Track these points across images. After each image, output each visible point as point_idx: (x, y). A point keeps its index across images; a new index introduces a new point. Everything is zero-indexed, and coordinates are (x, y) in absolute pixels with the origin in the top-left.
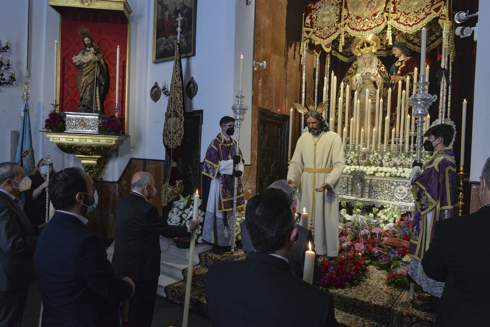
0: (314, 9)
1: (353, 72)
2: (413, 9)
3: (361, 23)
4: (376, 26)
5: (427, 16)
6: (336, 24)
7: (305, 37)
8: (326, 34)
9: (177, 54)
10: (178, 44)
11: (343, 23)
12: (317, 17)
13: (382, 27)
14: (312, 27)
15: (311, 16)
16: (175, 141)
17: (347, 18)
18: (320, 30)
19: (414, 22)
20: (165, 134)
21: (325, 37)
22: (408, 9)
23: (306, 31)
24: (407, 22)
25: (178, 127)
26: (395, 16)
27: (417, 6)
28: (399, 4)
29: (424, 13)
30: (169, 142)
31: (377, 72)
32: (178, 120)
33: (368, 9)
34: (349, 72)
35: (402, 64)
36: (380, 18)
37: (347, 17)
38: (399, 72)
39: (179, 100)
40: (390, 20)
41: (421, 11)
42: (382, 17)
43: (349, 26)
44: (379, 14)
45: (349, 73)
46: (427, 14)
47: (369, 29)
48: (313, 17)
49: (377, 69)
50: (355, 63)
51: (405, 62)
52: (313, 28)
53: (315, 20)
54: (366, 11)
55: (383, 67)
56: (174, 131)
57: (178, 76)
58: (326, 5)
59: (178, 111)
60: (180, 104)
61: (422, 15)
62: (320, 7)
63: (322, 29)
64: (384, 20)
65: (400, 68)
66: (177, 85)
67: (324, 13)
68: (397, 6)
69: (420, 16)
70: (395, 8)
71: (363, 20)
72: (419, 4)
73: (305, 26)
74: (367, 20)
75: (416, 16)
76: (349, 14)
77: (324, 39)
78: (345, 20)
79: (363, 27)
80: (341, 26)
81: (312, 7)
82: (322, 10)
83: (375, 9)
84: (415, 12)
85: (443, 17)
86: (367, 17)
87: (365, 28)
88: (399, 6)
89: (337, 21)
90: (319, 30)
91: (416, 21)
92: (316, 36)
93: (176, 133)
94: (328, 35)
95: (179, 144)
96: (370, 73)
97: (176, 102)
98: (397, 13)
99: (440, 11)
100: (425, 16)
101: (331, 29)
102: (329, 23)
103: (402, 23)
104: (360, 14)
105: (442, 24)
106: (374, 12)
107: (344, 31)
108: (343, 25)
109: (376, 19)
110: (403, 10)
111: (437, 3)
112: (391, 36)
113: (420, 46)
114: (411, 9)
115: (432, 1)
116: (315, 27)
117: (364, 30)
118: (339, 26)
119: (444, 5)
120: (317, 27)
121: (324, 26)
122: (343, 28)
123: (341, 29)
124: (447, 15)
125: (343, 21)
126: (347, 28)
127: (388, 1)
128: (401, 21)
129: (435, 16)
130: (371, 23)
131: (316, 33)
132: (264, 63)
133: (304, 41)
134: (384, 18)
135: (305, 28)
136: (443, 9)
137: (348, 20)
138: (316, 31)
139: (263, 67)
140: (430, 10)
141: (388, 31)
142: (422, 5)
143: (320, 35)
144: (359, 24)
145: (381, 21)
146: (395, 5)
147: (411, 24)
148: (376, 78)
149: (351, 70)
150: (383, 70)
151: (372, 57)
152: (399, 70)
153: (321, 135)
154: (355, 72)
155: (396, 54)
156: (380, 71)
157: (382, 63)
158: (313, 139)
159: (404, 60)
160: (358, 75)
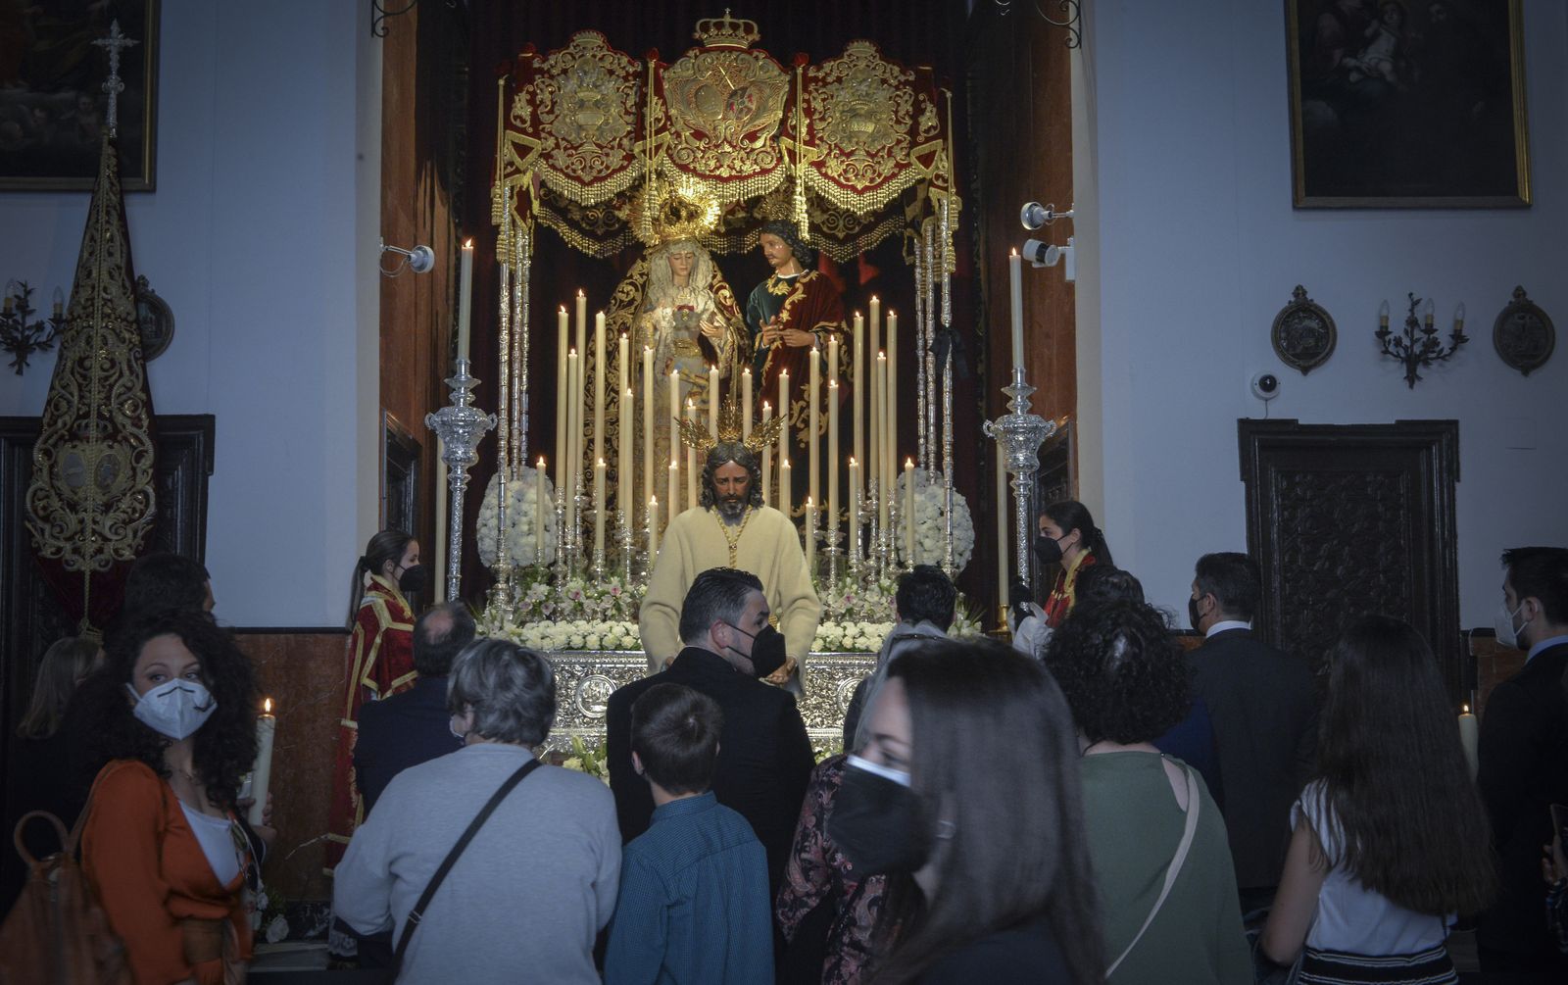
0: (541, 71)
1: (633, 300)
2: (862, 144)
3: (709, 154)
4: (758, 173)
5: (899, 172)
6: (625, 142)
7: (511, 164)
8: (591, 168)
9: (112, 184)
10: (112, 143)
11: (651, 142)
12: (554, 104)
13: (775, 179)
14: (536, 135)
15: (533, 94)
16: (106, 539)
17: (664, 129)
18: (570, 152)
19: (867, 184)
20: (41, 513)
21: (587, 179)
22: (850, 142)
23: (515, 145)
24: (847, 180)
25: (122, 480)
26: (814, 154)
27: (873, 137)
28: (822, 119)
29: (891, 163)
30: (68, 546)
31: (712, 306)
32: (121, 453)
33: (731, 114)
34: (622, 296)
35: (794, 291)
36: (769, 150)
37: (665, 124)
38: (785, 316)
39: (127, 373)
40: (800, 162)
41: (884, 153)
42: (773, 148)
43: (671, 157)
44: (765, 136)
45: (622, 301)
46: (900, 166)
47: (736, 177)
48: (539, 97)
49: (710, 298)
50: (638, 267)
51: (803, 284)
52: (540, 139)
53: (548, 113)
54: (724, 119)
55: (727, 293)
56: (101, 499)
57: (116, 274)
58: (586, 69)
59: (119, 419)
60: (129, 389)
61: (887, 168)
62: (565, 72)
63: (576, 149)
64: (780, 159)
65: (787, 302)
66: (113, 309)
67: (581, 95)
68: (819, 125)
69: (883, 168)
70: (811, 128)
71: (717, 146)
72: (878, 132)
73: (508, 125)
74: (727, 148)
75: (872, 167)
76: (668, 118)
77: (584, 184)
78: (657, 132)
79: (718, 168)
80: (644, 152)
81: (536, 64)
82: (573, 83)
83: (752, 120)
84: (868, 153)
85: (940, 183)
86: (729, 139)
87: (724, 172)
88: (824, 124)
89: (629, 133)
90: (566, 149)
91: (872, 180)
92: (553, 167)
93: (107, 507)
94: (600, 171)
95: (128, 554)
96: (691, 309)
97: (106, 378)
98: (818, 146)
99: (934, 164)
100: (896, 171)
101: (607, 155)
102: (602, 134)
103: (833, 179)
104: (708, 126)
105: (939, 200)
106: (750, 128)
107: (656, 170)
108: (650, 149)
109: (756, 152)
110: (833, 141)
111: (928, 140)
112: (807, 212)
113: (832, 238)
114: (857, 143)
115: (913, 132)
116: (548, 136)
117: (719, 178)
118: (637, 149)
119: (943, 149)
120: (557, 139)
121: (581, 139)
122: (650, 158)
123: (645, 160)
124: (951, 180)
125: (650, 137)
126: (662, 162)
127: (790, 103)
128: (829, 172)
129: (919, 174)
130: (743, 162)
131: (552, 157)
132: (425, 252)
133: (506, 176)
134: (780, 152)
135: (508, 131)
136: (941, 160)
137: (666, 136)
138: (553, 149)
139: (422, 267)
140: (908, 155)
141: (798, 197)
142: (886, 135)
143: (567, 167)
144: (702, 157)
145: (771, 161)
146: (811, 118)
147: (860, 187)
148: (717, 328)
149: (626, 290)
150: (729, 302)
151: (697, 254)
152: (785, 309)
153: (745, 517)
154: (642, 300)
155: (774, 257)
156: (720, 302)
157: (725, 279)
158: (723, 528)
159: (796, 277)
160: (659, 312)
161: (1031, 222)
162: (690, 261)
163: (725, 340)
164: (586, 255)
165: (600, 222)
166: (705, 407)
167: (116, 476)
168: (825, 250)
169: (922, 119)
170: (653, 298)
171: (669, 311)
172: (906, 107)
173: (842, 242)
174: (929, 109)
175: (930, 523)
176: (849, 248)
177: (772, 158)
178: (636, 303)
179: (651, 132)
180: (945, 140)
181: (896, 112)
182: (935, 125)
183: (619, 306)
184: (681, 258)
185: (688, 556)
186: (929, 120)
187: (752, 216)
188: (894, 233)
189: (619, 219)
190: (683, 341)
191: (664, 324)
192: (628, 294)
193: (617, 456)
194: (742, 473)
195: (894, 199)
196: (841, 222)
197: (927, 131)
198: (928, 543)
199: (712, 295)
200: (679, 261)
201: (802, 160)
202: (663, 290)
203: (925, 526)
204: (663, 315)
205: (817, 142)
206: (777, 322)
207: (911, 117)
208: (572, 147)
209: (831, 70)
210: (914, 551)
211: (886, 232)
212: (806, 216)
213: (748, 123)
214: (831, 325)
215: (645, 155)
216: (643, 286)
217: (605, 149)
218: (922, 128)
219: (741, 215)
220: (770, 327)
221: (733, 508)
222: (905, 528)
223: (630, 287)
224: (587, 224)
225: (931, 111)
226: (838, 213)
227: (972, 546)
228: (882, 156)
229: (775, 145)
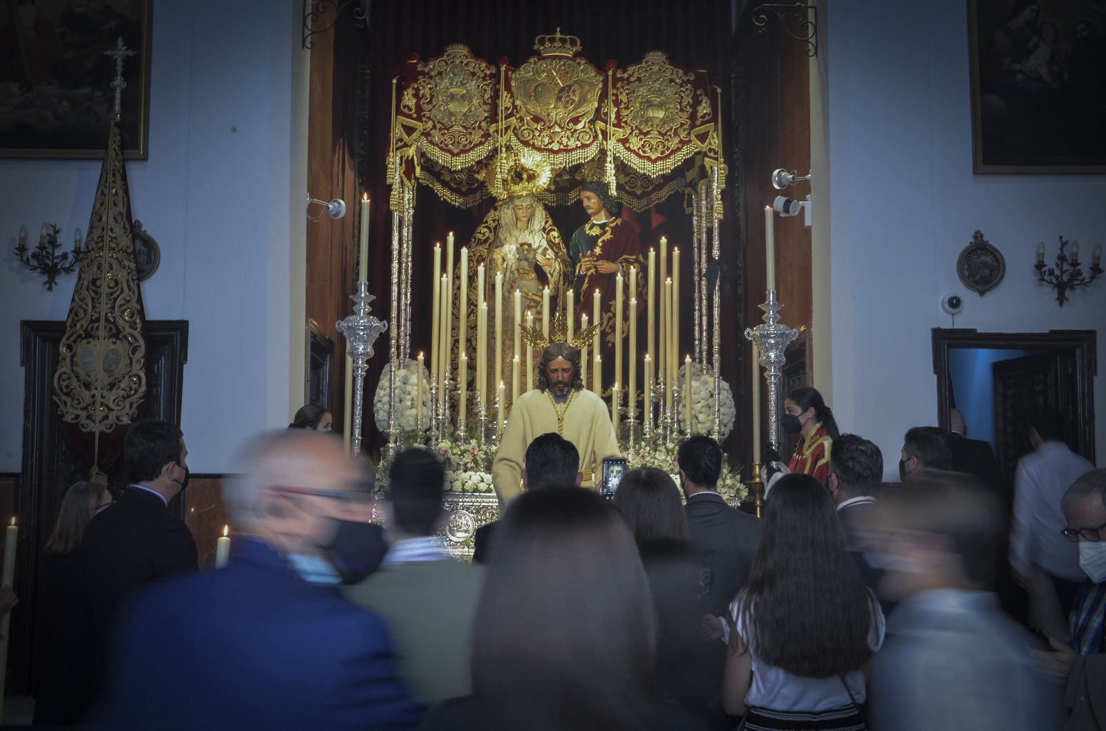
0: (423, 73)
1: (488, 238)
2: (655, 126)
3: (545, 133)
4: (580, 147)
5: (682, 147)
6: (484, 124)
7: (401, 140)
8: (459, 143)
9: (117, 155)
10: (117, 124)
11: (502, 125)
12: (432, 97)
13: (592, 152)
14: (419, 119)
15: (417, 90)
16: (110, 409)
17: (511, 115)
18: (443, 131)
19: (659, 155)
20: (65, 390)
21: (456, 151)
22: (647, 124)
23: (405, 127)
24: (644, 152)
25: (122, 367)
26: (620, 133)
27: (663, 121)
28: (627, 108)
29: (677, 140)
30: (83, 414)
31: (544, 244)
32: (122, 347)
33: (560, 105)
34: (480, 236)
35: (604, 233)
36: (588, 130)
37: (512, 111)
38: (598, 251)
39: (126, 289)
40: (610, 139)
41: (672, 133)
42: (591, 129)
43: (516, 135)
44: (584, 120)
45: (479, 240)
46: (683, 143)
47: (563, 150)
48: (422, 92)
49: (543, 237)
50: (492, 215)
51: (612, 228)
52: (422, 122)
53: (428, 103)
54: (555, 108)
55: (555, 234)
56: (107, 380)
57: (119, 219)
58: (456, 72)
59: (121, 323)
60: (128, 302)
61: (674, 143)
62: (440, 73)
63: (448, 129)
64: (596, 137)
65: (600, 241)
66: (117, 244)
67: (452, 90)
68: (624, 113)
69: (670, 143)
70: (618, 115)
71: (550, 128)
72: (667, 117)
73: (399, 112)
74: (557, 129)
75: (663, 143)
76: (515, 107)
77: (453, 155)
78: (507, 117)
79: (551, 144)
80: (497, 131)
81: (419, 69)
82: (446, 82)
83: (575, 108)
84: (660, 133)
85: (712, 154)
86: (559, 122)
87: (555, 147)
88: (628, 112)
89: (486, 118)
90: (440, 129)
91: (662, 152)
92: (431, 142)
93: (112, 386)
94: (465, 146)
95: (126, 420)
96: (530, 245)
97: (112, 294)
98: (623, 127)
99: (708, 140)
100: (680, 146)
101: (470, 134)
102: (467, 118)
103: (634, 152)
104: (543, 113)
105: (711, 167)
106: (574, 115)
107: (505, 145)
108: (502, 129)
109: (578, 132)
110: (635, 123)
111: (703, 123)
112: (615, 175)
113: (632, 194)
114: (652, 126)
115: (693, 117)
116: (427, 120)
117: (551, 151)
118: (492, 129)
119: (715, 130)
120: (434, 122)
121: (452, 123)
122: (502, 136)
123: (497, 138)
124: (720, 152)
125: (502, 121)
126: (510, 139)
127: (603, 96)
128: (631, 147)
129: (697, 148)
130: (569, 139)
131: (430, 135)
132: (339, 204)
133: (397, 149)
134: (596, 132)
135: (399, 117)
136: (713, 138)
137: (513, 120)
138: (431, 130)
139: (337, 214)
140: (689, 134)
141: (608, 165)
142: (673, 120)
143: (441, 143)
144: (539, 136)
145: (589, 138)
146: (618, 108)
147: (653, 157)
148: (548, 259)
149: (483, 232)
150: (557, 241)
151: (534, 206)
152: (598, 245)
153: (570, 397)
154: (494, 239)
155: (590, 208)
156: (551, 241)
157: (554, 223)
158: (554, 405)
159: (606, 223)
160: (506, 248)
161: (780, 183)
162: (529, 210)
163: (554, 268)
164: (454, 206)
165: (464, 182)
166: (539, 317)
167: (118, 364)
168: (627, 203)
169: (700, 108)
170: (502, 238)
171: (514, 247)
172: (688, 100)
173: (639, 197)
174: (704, 101)
175: (703, 402)
176: (644, 201)
177: (590, 136)
178: (490, 241)
179: (502, 117)
180: (716, 123)
181: (680, 103)
182: (708, 112)
183: (478, 243)
184: (523, 208)
185: (528, 425)
186: (704, 109)
187: (574, 178)
188: (677, 191)
189: (477, 180)
190: (524, 269)
191: (510, 256)
192: (484, 234)
193: (476, 352)
194: (567, 365)
195: (679, 166)
196: (639, 183)
197: (702, 117)
198: (701, 417)
199: (545, 236)
200: (521, 211)
201: (612, 138)
202: (510, 232)
203: (699, 405)
204: (509, 250)
205: (623, 125)
206: (592, 255)
207: (692, 107)
208: (445, 128)
209: (633, 73)
210: (691, 423)
211: (672, 190)
212: (614, 178)
213: (572, 111)
214: (631, 257)
215: (498, 134)
216: (495, 228)
217: (469, 130)
218: (700, 114)
219: (566, 177)
220: (587, 259)
221: (561, 391)
222: (685, 406)
223: (486, 230)
224: (455, 183)
225: (706, 102)
226: (637, 176)
227: (734, 420)
228: (670, 135)
229: (592, 127)
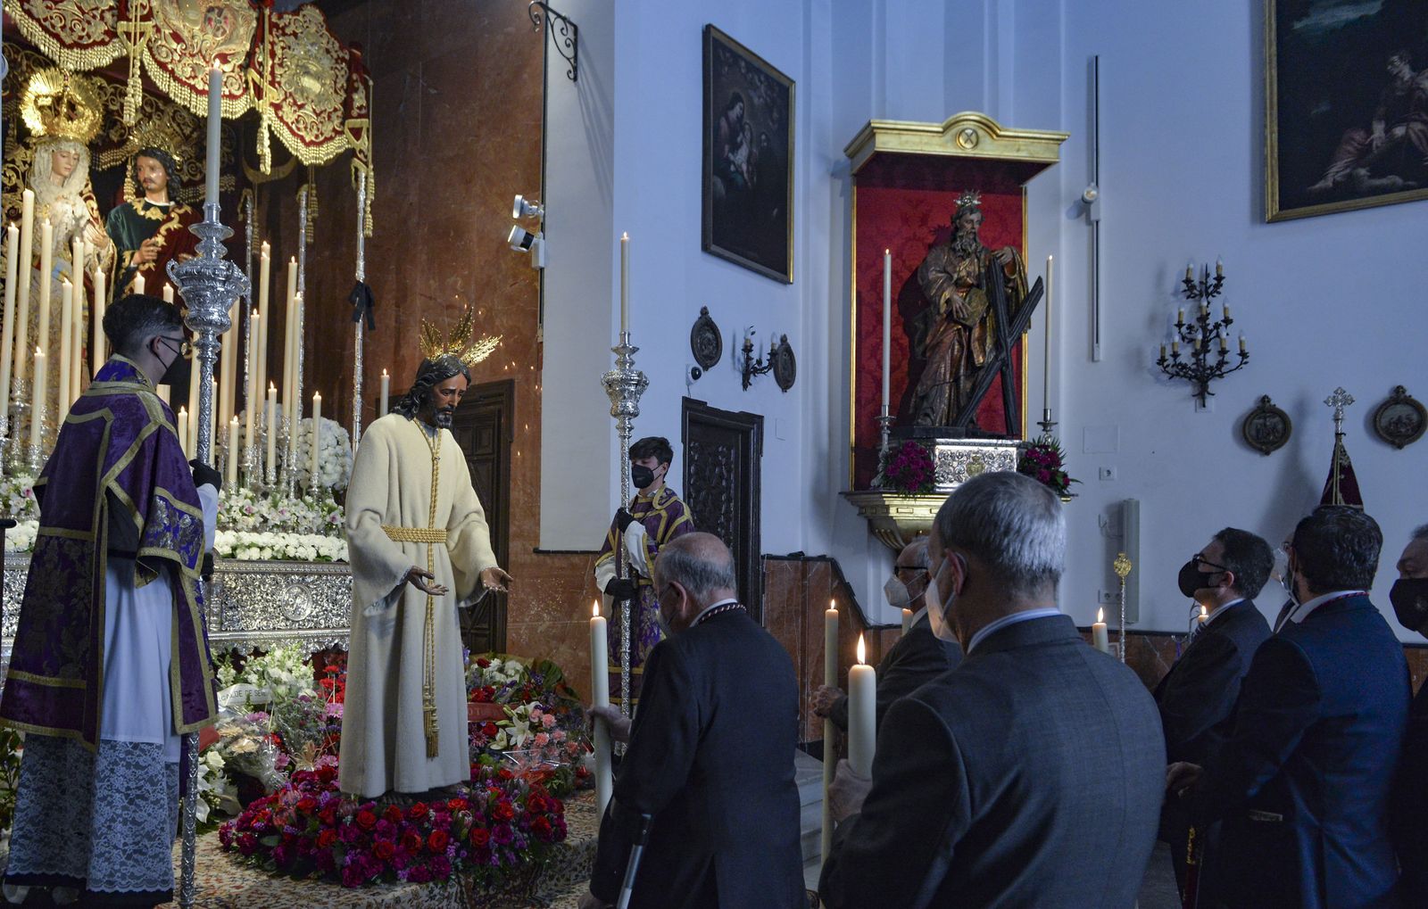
1: (16, 186)
2: (310, 100)
3: (186, 61)
4: (227, 96)
5: (335, 137)
6: (108, 16)
8: (71, 30)
11: (135, 27)
13: (242, 107)
17: (148, 18)
19: (313, 139)
22: (302, 95)
24: (298, 129)
26: (274, 95)
27: (319, 98)
28: (281, 66)
29: (330, 126)
33: (208, 29)
35: (170, 219)
37: (150, 14)
38: (160, 241)
40: (263, 98)
41: (326, 116)
42: (241, 76)
43: (150, 49)
44: (234, 62)
46: (336, 132)
50: (21, 153)
51: (179, 214)
54: (201, 30)
55: (94, 204)
61: (328, 129)
64: (246, 90)
65: (163, 228)
68: (279, 70)
69: (324, 128)
70: (273, 70)
71: (192, 56)
72: (322, 95)
74: (203, 62)
75: (317, 124)
76: (153, 10)
77: (63, 44)
78: (142, 19)
79: (194, 78)
80: (127, 34)
83: (225, 42)
84: (314, 111)
85: (361, 156)
86: (206, 53)
87: (200, 84)
88: (282, 71)
89: (111, 8)
91: (316, 136)
94: (81, 38)
98: (278, 89)
99: (360, 139)
100: (333, 135)
101: (89, 23)
103: (287, 124)
104: (186, 32)
105: (358, 170)
106: (224, 49)
107: (138, 57)
108: (134, 34)
109: (227, 75)
110: (288, 89)
111: (360, 116)
114: (307, 98)
115: (347, 104)
117: (193, 88)
118: (122, 26)
119: (366, 129)
122: (135, 44)
123: (126, 43)
124: (370, 157)
125: (135, 21)
127: (258, 39)
128: (285, 118)
129: (349, 143)
134: (247, 82)
136: (365, 137)
137: (148, 28)
140: (343, 124)
141: (264, 131)
142: (328, 100)
143: (45, 20)
144: (179, 61)
145: (239, 89)
146: (273, 60)
147: (307, 139)
149: (8, 174)
152: (160, 233)
155: (150, 181)
157: (94, 190)
158: (427, 440)
159: (169, 207)
169: (355, 97)
172: (342, 82)
174: (360, 90)
177: (240, 85)
179: (135, 17)
180: (369, 121)
181: (335, 82)
182: (363, 104)
184: (68, 157)
186: (359, 99)
192: (10, 178)
195: (330, 160)
197: (356, 108)
200: (64, 159)
201: (265, 98)
205: (277, 85)
206: (153, 243)
207: (346, 91)
209: (289, 23)
212: (269, 151)
213: (222, 44)
215: (129, 38)
217: (86, 15)
218: (355, 104)
221: (447, 420)
225: (362, 92)
228: (324, 118)
229: (242, 74)
